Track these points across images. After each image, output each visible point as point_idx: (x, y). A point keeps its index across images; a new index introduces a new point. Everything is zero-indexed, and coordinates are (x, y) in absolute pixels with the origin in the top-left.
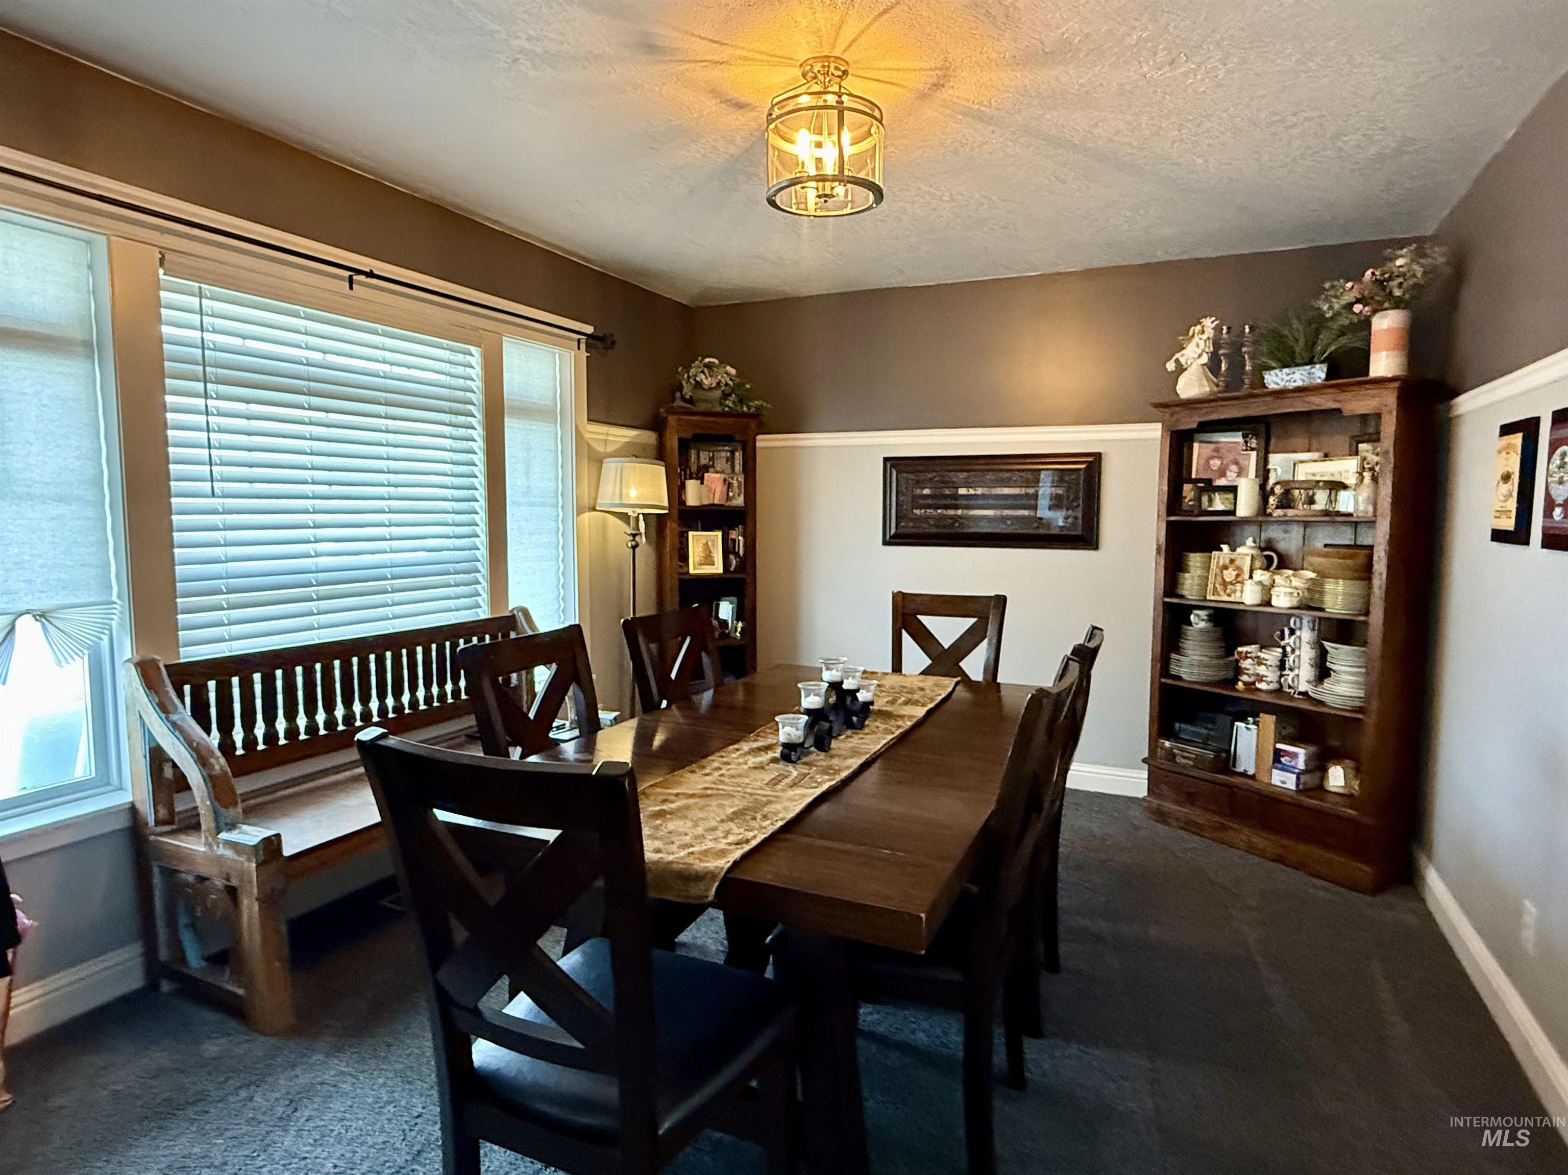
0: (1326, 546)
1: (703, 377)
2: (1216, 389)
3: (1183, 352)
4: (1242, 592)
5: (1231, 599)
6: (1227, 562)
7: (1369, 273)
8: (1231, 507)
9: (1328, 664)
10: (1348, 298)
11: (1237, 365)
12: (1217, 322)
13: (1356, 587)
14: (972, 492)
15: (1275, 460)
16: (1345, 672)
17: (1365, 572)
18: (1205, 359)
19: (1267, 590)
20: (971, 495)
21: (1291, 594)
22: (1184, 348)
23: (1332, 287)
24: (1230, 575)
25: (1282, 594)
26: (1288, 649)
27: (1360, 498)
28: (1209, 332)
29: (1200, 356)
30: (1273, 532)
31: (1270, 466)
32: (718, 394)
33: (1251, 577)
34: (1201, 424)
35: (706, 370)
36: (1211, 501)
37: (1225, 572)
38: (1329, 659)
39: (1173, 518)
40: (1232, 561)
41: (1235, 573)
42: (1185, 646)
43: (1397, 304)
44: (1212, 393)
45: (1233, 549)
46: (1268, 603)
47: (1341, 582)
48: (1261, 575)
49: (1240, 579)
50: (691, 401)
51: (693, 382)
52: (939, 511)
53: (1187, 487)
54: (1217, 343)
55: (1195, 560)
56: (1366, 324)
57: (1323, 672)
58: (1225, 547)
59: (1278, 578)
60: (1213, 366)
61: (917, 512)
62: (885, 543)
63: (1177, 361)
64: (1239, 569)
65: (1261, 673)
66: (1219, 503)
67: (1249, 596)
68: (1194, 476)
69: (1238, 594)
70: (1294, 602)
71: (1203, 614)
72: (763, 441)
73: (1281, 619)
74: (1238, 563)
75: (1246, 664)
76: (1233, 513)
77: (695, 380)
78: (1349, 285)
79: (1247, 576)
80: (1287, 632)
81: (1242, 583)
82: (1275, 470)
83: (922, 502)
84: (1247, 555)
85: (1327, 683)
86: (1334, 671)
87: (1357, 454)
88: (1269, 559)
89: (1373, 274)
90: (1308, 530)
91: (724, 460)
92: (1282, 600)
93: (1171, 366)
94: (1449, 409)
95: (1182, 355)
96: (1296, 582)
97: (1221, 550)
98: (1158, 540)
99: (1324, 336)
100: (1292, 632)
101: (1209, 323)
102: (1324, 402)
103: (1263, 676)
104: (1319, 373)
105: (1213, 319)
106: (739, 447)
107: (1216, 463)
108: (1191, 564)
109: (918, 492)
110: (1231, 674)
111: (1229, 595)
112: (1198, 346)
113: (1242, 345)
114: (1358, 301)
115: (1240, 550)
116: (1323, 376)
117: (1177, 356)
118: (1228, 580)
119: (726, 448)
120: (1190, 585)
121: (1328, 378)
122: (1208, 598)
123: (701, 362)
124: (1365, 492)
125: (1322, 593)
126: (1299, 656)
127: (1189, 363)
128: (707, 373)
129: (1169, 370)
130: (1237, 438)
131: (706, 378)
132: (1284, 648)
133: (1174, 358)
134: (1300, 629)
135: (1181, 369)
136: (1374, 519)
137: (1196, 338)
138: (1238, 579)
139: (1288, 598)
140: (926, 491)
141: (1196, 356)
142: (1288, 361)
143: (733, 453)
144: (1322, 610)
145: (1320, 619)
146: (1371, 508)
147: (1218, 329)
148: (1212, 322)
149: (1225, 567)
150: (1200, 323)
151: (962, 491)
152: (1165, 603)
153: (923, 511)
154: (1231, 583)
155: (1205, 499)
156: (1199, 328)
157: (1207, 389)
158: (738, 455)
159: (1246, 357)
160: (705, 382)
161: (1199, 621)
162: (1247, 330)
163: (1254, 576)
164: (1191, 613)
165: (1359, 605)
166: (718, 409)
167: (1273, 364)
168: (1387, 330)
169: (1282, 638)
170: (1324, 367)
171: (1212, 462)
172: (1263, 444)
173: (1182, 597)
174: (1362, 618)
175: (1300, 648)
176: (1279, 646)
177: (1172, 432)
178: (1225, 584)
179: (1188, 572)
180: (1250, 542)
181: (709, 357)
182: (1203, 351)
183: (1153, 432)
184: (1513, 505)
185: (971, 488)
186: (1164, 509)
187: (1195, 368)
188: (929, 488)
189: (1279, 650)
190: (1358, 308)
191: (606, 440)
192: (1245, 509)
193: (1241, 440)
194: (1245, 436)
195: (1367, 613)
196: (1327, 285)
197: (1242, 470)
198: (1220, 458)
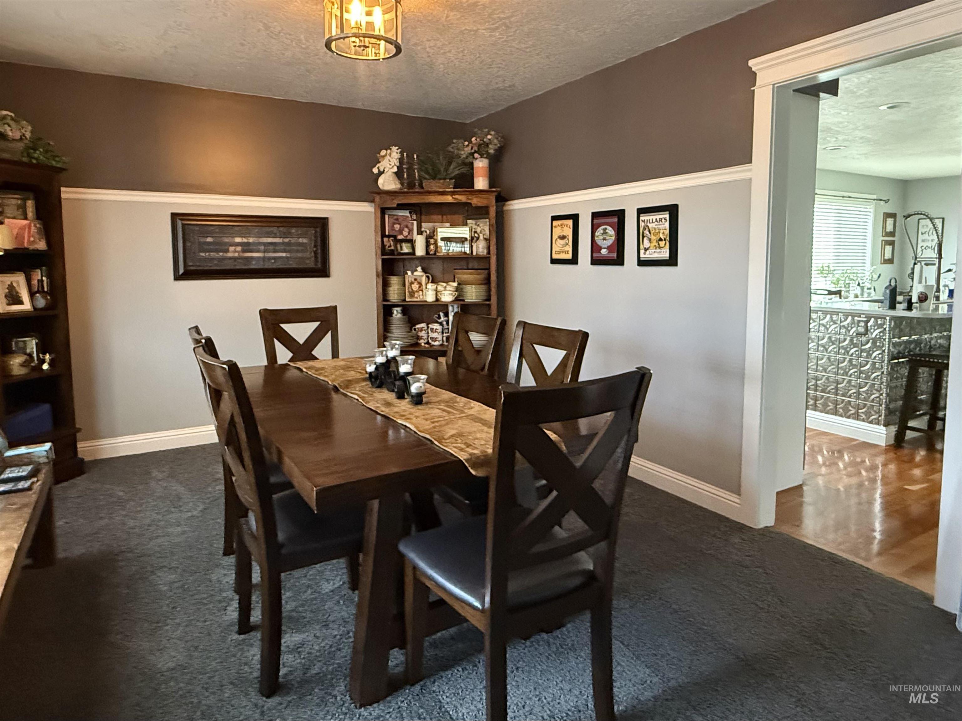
2: (401, 186)
3: (381, 163)
5: (418, 300)
6: (413, 280)
7: (474, 139)
8: (411, 251)
10: (469, 149)
11: (411, 174)
12: (400, 150)
13: (483, 288)
17: (487, 282)
18: (395, 169)
19: (437, 293)
20: (244, 242)
22: (379, 162)
23: (456, 142)
24: (415, 287)
25: (446, 295)
26: (444, 323)
27: (480, 246)
28: (396, 155)
29: (393, 167)
30: (429, 264)
31: (423, 229)
34: (398, 205)
36: (401, 247)
37: (412, 285)
41: (418, 286)
42: (391, 328)
43: (488, 156)
44: (400, 189)
45: (413, 273)
46: (438, 300)
47: (474, 286)
48: (431, 286)
52: (221, 254)
54: (401, 160)
55: (394, 280)
58: (409, 272)
59: (440, 288)
60: (399, 174)
61: (203, 254)
62: (177, 278)
63: (378, 168)
65: (435, 337)
66: (406, 249)
67: (430, 298)
69: (421, 297)
70: (452, 298)
71: (399, 309)
73: (444, 307)
74: (419, 280)
75: (423, 334)
76: (413, 253)
78: (467, 143)
80: (442, 314)
81: (422, 291)
82: (426, 231)
83: (206, 247)
84: (422, 276)
89: (476, 140)
90: (445, 262)
92: (445, 298)
93: (375, 171)
95: (382, 165)
96: (449, 288)
97: (407, 274)
98: (377, 269)
101: (395, 150)
102: (463, 198)
103: (436, 338)
105: (397, 148)
107: (397, 227)
108: (392, 282)
109: (202, 240)
110: (413, 341)
111: (417, 298)
112: (390, 161)
113: (414, 165)
114: (476, 152)
115: (417, 273)
117: (378, 165)
120: (394, 295)
125: (463, 292)
127: (386, 170)
129: (375, 173)
130: (406, 213)
132: (441, 323)
133: (377, 166)
135: (381, 173)
136: (488, 256)
137: (388, 157)
139: (449, 297)
140: (209, 240)
141: (391, 167)
144: (464, 300)
145: (462, 305)
146: (485, 251)
147: (401, 154)
148: (398, 149)
149: (412, 283)
150: (391, 149)
151: (237, 240)
152: (382, 305)
153: (207, 254)
154: (417, 291)
155: (399, 246)
156: (389, 151)
157: (398, 186)
159: (416, 171)
161: (397, 313)
162: (415, 157)
163: (428, 287)
164: (392, 310)
165: (485, 296)
167: (428, 177)
168: (483, 167)
169: (440, 318)
170: (453, 181)
172: (419, 218)
173: (389, 300)
174: (488, 303)
177: (379, 209)
179: (389, 287)
180: (419, 269)
182: (395, 165)
183: (367, 208)
184: (570, 248)
185: (244, 237)
186: (379, 252)
187: (390, 173)
188: (212, 237)
189: (437, 325)
190: (476, 155)
192: (420, 251)
193: (408, 214)
194: (410, 213)
195: (489, 299)
196: (454, 141)
197: (410, 231)
198: (399, 224)
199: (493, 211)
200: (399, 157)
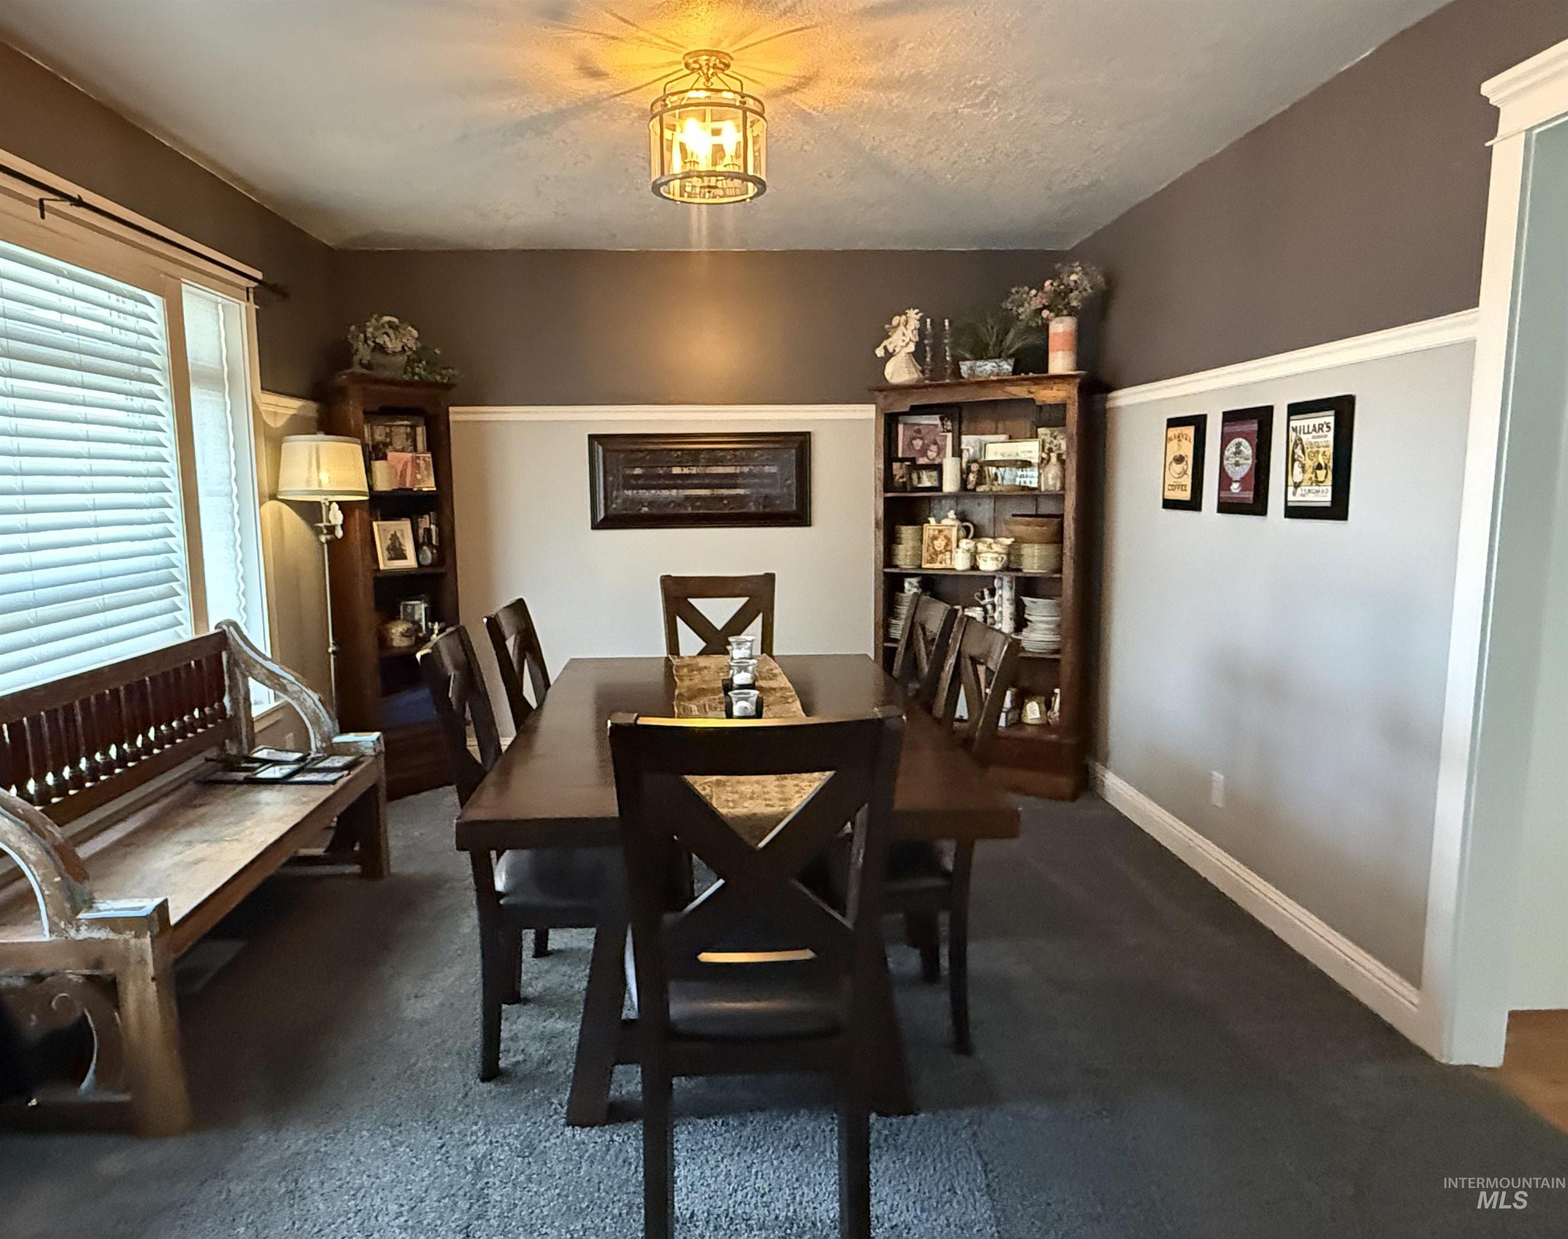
0: (1014, 515)
1: (387, 339)
2: (921, 376)
3: (890, 340)
4: (951, 558)
5: (943, 566)
6: (936, 533)
7: (1048, 283)
8: (936, 484)
9: (1026, 616)
10: (1036, 303)
11: (938, 354)
12: (920, 314)
13: (1050, 549)
14: (686, 471)
15: (969, 442)
16: (1041, 622)
17: (1058, 538)
18: (912, 348)
19: (974, 555)
20: (686, 475)
21: (997, 559)
22: (889, 337)
23: (1017, 292)
24: (940, 544)
25: (988, 560)
26: (989, 607)
27: (1050, 476)
28: (914, 323)
29: (907, 344)
30: (967, 505)
31: (963, 446)
32: (402, 359)
33: (958, 546)
35: (391, 332)
36: (919, 478)
37: (935, 542)
38: (1027, 612)
39: (889, 495)
40: (940, 531)
41: (944, 543)
42: (897, 611)
43: (1072, 312)
44: (919, 380)
45: (939, 521)
46: (975, 567)
47: (1036, 546)
48: (966, 544)
49: (949, 548)
50: (369, 366)
51: (372, 344)
52: (653, 492)
53: (896, 465)
54: (921, 331)
55: (907, 532)
56: (1045, 328)
57: (1021, 622)
58: (932, 520)
59: (981, 547)
60: (918, 355)
61: (628, 493)
62: (595, 527)
63: (885, 348)
64: (948, 539)
66: (927, 480)
67: (961, 563)
68: (900, 455)
69: (949, 561)
70: (1000, 566)
71: (914, 581)
72: (457, 414)
73: (987, 582)
74: (945, 533)
76: (939, 488)
77: (374, 342)
78: (1033, 292)
79: (954, 545)
80: (985, 592)
81: (951, 551)
82: (968, 450)
83: (631, 481)
84: (953, 526)
85: (1025, 632)
86: (1031, 621)
87: (1037, 437)
88: (967, 529)
89: (1052, 284)
90: (998, 504)
91: (405, 436)
92: (988, 564)
93: (880, 352)
94: (1106, 400)
95: (890, 343)
96: (996, 548)
97: (929, 522)
98: (876, 516)
99: (1011, 335)
100: (993, 593)
101: (913, 316)
102: (1020, 392)
104: (1007, 367)
105: (917, 311)
106: (422, 421)
108: (903, 536)
109: (629, 471)
111: (941, 564)
112: (904, 335)
113: (943, 338)
114: (1045, 307)
115: (945, 522)
116: (1010, 369)
117: (886, 343)
118: (938, 549)
119: (406, 423)
120: (904, 557)
121: (1014, 372)
122: (924, 566)
123: (377, 320)
124: (1053, 470)
125: (1019, 556)
126: (1001, 612)
127: (897, 350)
128: (393, 336)
129: (879, 356)
130: (935, 420)
131: (391, 340)
132: (984, 607)
133: (883, 345)
134: (1001, 588)
135: (889, 355)
136: (1062, 492)
137: (902, 328)
138: (947, 548)
139: (995, 562)
140: (638, 471)
141: (904, 344)
142: (981, 354)
143: (413, 427)
144: (1020, 570)
145: (1017, 578)
146: (1059, 484)
147: (922, 321)
148: (917, 314)
149: (935, 538)
150: (906, 314)
151: (676, 470)
152: (885, 574)
153: (635, 492)
154: (941, 552)
155: (915, 476)
156: (904, 317)
157: (916, 376)
158: (421, 431)
159: (947, 348)
160: (389, 345)
161: (910, 588)
162: (946, 325)
163: (961, 545)
164: (903, 583)
165: (1053, 564)
166: (406, 377)
167: (967, 355)
168: (1064, 333)
169: (983, 598)
170: (1012, 361)
171: (914, 442)
172: (957, 427)
173: (896, 566)
174: (1058, 576)
175: (1001, 606)
176: (980, 606)
177: (885, 414)
178: (936, 553)
179: (900, 544)
180: (951, 514)
181: (387, 315)
182: (911, 340)
183: (868, 412)
184: (1186, 480)
185: (686, 466)
186: (880, 486)
187: (903, 354)
188: (642, 467)
189: (979, 609)
190: (1045, 313)
191: (275, 413)
192: (950, 484)
193: (938, 422)
194: (942, 419)
195: (1059, 570)
196: (1014, 290)
197: (940, 450)
198: (922, 438)
199: (1072, 414)
200: (918, 326)
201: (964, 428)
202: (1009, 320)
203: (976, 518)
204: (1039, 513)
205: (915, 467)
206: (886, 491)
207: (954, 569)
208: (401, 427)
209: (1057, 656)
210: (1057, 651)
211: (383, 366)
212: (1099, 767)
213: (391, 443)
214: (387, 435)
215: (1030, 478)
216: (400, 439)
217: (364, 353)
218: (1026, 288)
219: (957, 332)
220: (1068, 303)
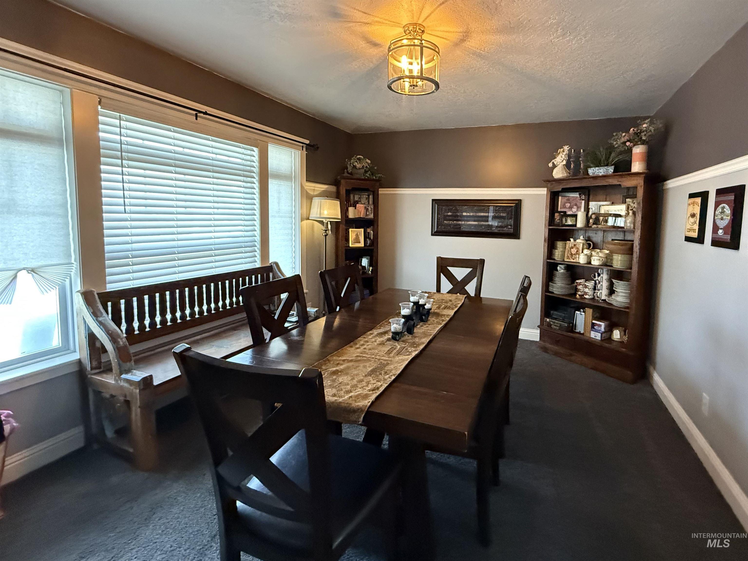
0: (613, 240)
1: (356, 163)
2: (569, 175)
3: (556, 159)
4: (579, 258)
5: (574, 261)
6: (573, 246)
7: (632, 129)
8: (574, 223)
9: (614, 289)
10: (623, 140)
11: (577, 165)
12: (569, 148)
13: (626, 257)
14: (468, 214)
15: (593, 205)
16: (622, 292)
17: (630, 251)
18: (565, 162)
19: (589, 257)
20: (468, 215)
21: (600, 259)
22: (556, 158)
23: (616, 135)
24: (574, 251)
25: (596, 259)
26: (597, 282)
27: (628, 221)
28: (566, 152)
29: (562, 161)
30: (591, 234)
31: (590, 207)
32: (363, 171)
33: (582, 252)
34: (563, 189)
35: (358, 161)
36: (566, 220)
37: (572, 250)
38: (614, 286)
39: (551, 227)
40: (575, 245)
41: (576, 250)
42: (556, 280)
43: (643, 143)
45: (575, 240)
46: (590, 263)
47: (620, 255)
48: (586, 251)
49: (578, 253)
50: (351, 173)
51: (352, 165)
52: (455, 222)
53: (556, 215)
54: (569, 156)
55: (560, 244)
56: (630, 151)
57: (611, 291)
58: (572, 240)
59: (593, 253)
60: (568, 166)
61: (446, 222)
62: (432, 235)
63: (553, 163)
64: (578, 249)
65: (586, 291)
66: (570, 221)
67: (582, 260)
68: (559, 210)
69: (577, 259)
70: (601, 263)
71: (562, 266)
72: (382, 191)
73: (596, 269)
74: (577, 246)
75: (580, 287)
76: (575, 225)
78: (624, 134)
79: (581, 252)
80: (596, 274)
81: (579, 254)
82: (592, 208)
83: (447, 218)
84: (581, 243)
85: (613, 296)
86: (616, 291)
87: (625, 203)
88: (589, 245)
89: (633, 130)
90: (605, 233)
91: (365, 199)
92: (595, 262)
93: (550, 165)
94: (663, 185)
95: (555, 161)
96: (601, 255)
97: (570, 240)
98: (545, 236)
99: (613, 155)
100: (599, 275)
101: (566, 148)
102: (614, 181)
103: (587, 293)
104: (611, 170)
105: (568, 146)
106: (372, 193)
107: (568, 205)
108: (558, 246)
109: (446, 214)
110: (573, 292)
111: (574, 259)
112: (562, 157)
113: (580, 157)
114: (628, 141)
115: (578, 241)
116: (612, 171)
117: (553, 161)
118: (573, 253)
119: (366, 194)
120: (557, 254)
121: (614, 172)
122: (565, 260)
123: (356, 157)
124: (630, 219)
125: (612, 260)
126: (602, 285)
127: (558, 164)
129: (550, 166)
130: (576, 195)
132: (595, 281)
133: (552, 162)
134: (603, 274)
135: (554, 166)
136: (634, 230)
137: (561, 154)
138: (577, 253)
139: (598, 261)
140: (449, 214)
141: (561, 161)
142: (598, 165)
143: (369, 196)
144: (612, 266)
145: (610, 270)
146: (632, 226)
147: (570, 151)
148: (568, 148)
149: (572, 248)
151: (465, 214)
152: (547, 262)
153: (448, 222)
154: (574, 254)
155: (564, 220)
156: (562, 149)
157: (566, 175)
158: (371, 197)
159: (581, 162)
160: (357, 165)
161: (561, 269)
162: (582, 151)
163: (584, 252)
164: (557, 266)
165: (627, 265)
166: (363, 177)
167: (592, 165)
168: (639, 153)
169: (595, 277)
170: (613, 167)
171: (566, 205)
172: (587, 197)
173: (554, 259)
174: (629, 270)
175: (602, 282)
176: (593, 280)
177: (551, 192)
178: (572, 254)
179: (557, 249)
180: (582, 237)
181: (359, 155)
182: (564, 159)
183: (543, 191)
184: (696, 227)
185: (468, 212)
186: (547, 225)
187: (560, 166)
188: (451, 212)
189: (593, 282)
190: (628, 144)
191: (314, 189)
192: (580, 224)
193: (578, 196)
194: (580, 194)
195: (631, 268)
196: (615, 134)
197: (579, 208)
198: (569, 203)
199: (640, 193)
201: (591, 198)
202: (611, 149)
203: (594, 239)
204: (626, 239)
205: (565, 215)
206: (549, 225)
207: (579, 263)
208: (364, 196)
209: (627, 310)
210: (627, 308)
211: (357, 174)
212: (651, 369)
213: (360, 201)
214: (360, 198)
215: (620, 222)
216: (364, 200)
217: (350, 169)
218: (621, 133)
219: (587, 154)
220: (641, 138)
